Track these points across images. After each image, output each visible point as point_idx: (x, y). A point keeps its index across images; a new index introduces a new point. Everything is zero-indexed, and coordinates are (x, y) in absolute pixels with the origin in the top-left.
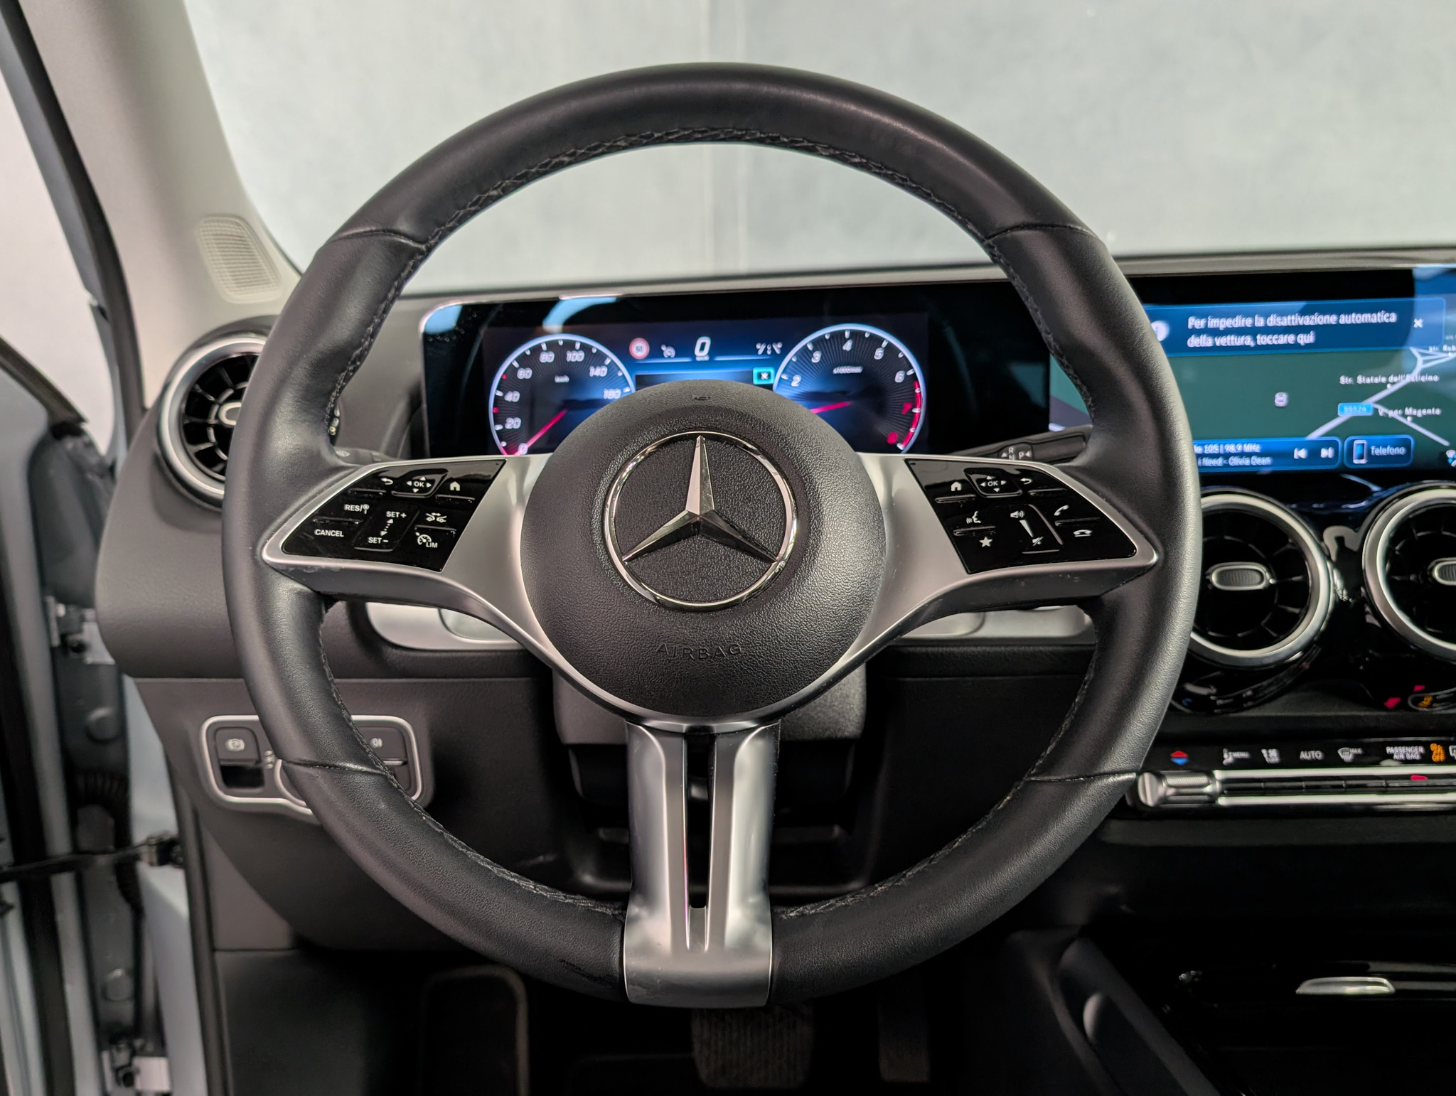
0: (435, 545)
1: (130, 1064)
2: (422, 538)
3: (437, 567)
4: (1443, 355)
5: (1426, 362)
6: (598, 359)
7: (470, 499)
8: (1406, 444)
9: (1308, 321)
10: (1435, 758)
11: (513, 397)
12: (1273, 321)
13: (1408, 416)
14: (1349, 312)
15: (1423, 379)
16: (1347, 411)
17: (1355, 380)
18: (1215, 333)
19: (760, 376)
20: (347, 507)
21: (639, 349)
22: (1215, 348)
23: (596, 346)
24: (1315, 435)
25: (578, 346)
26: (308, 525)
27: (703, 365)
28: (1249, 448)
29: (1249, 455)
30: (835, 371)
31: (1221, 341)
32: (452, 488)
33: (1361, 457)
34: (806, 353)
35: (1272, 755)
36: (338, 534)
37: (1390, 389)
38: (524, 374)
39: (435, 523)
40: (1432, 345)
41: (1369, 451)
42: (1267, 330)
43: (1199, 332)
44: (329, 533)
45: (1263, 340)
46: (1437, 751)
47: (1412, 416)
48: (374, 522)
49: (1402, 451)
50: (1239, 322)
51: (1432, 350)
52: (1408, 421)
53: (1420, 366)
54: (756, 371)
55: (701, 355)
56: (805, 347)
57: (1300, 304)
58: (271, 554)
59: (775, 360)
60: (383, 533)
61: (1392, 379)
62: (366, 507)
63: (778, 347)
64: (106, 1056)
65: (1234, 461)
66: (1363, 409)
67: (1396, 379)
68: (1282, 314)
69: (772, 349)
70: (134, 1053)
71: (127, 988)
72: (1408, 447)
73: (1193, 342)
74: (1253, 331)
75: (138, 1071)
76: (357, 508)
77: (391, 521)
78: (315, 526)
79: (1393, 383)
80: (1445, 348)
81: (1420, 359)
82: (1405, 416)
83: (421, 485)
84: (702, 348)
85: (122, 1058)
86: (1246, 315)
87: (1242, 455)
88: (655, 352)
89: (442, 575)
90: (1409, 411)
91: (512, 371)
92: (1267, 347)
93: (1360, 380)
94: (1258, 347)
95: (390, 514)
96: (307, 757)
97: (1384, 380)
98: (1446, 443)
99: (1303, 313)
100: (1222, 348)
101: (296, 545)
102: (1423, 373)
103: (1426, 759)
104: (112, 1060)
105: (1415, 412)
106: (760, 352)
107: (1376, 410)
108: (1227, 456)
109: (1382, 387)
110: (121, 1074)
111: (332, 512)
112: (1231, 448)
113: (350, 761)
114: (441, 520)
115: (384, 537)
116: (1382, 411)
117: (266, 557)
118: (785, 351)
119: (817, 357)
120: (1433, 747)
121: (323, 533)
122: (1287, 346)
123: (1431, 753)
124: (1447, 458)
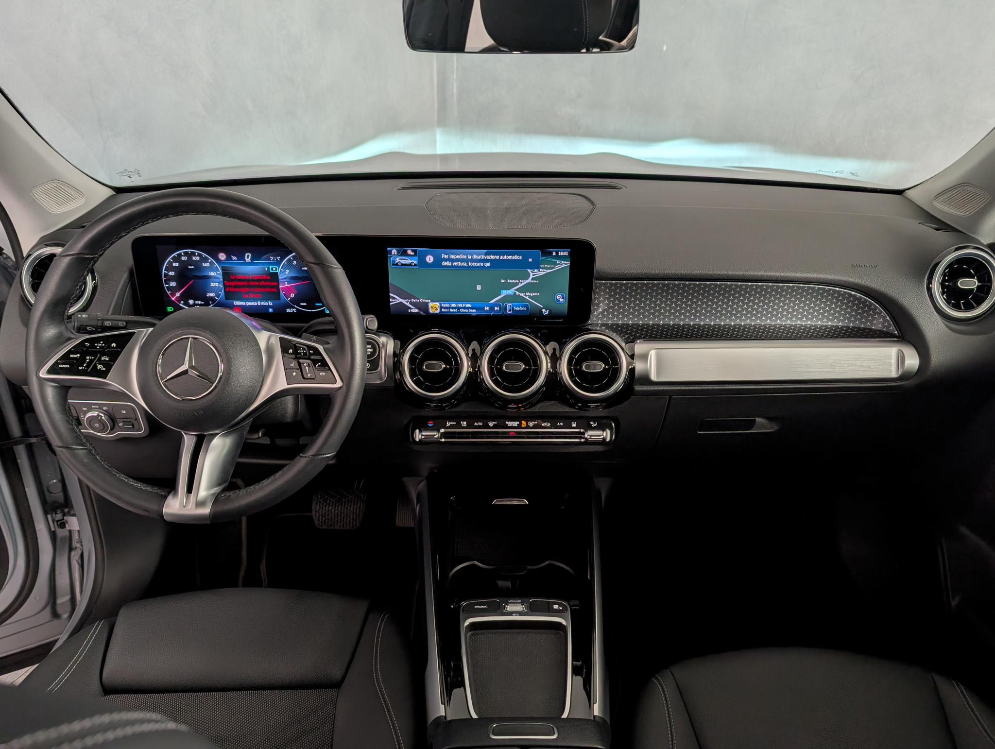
0: (104, 369)
1: (63, 519)
2: (99, 367)
3: (105, 378)
4: (540, 273)
5: (533, 275)
6: (205, 260)
7: (119, 350)
8: (526, 306)
9: (488, 257)
10: (523, 426)
11: (172, 273)
12: (474, 257)
13: (527, 296)
14: (504, 255)
15: (533, 282)
16: (504, 293)
17: (507, 281)
18: (452, 260)
19: (272, 269)
20: (71, 356)
21: (222, 256)
22: (452, 266)
23: (204, 255)
24: (492, 302)
25: (197, 254)
26: (56, 363)
27: (248, 264)
28: (467, 306)
29: (468, 308)
30: (303, 269)
31: (455, 264)
32: (112, 346)
33: (510, 311)
34: (290, 261)
35: (464, 424)
36: (68, 366)
37: (520, 285)
38: (176, 264)
39: (105, 360)
40: (536, 269)
41: (513, 308)
42: (473, 261)
43: (446, 260)
44: (64, 366)
45: (471, 264)
46: (524, 423)
47: (529, 295)
48: (82, 361)
49: (525, 309)
50: (461, 257)
51: (536, 271)
52: (527, 298)
53: (531, 277)
54: (270, 267)
55: (248, 260)
56: (290, 258)
57: (485, 251)
58: (43, 374)
59: (278, 263)
60: (85, 365)
61: (521, 281)
62: (78, 355)
63: (278, 258)
64: (49, 516)
65: (462, 310)
66: (511, 292)
67: (522, 281)
68: (478, 255)
69: (277, 259)
70: (64, 515)
71: (59, 487)
72: (528, 308)
73: (444, 264)
74: (467, 261)
75: (67, 522)
76: (75, 356)
77: (88, 360)
78: (59, 364)
79: (521, 283)
80: (541, 270)
81: (531, 274)
82: (526, 296)
83: (100, 345)
84: (248, 257)
85: (59, 516)
86: (464, 254)
87: (465, 308)
88: (229, 258)
89: (107, 380)
90: (527, 294)
91: (170, 263)
92: (473, 267)
93: (509, 281)
94: (469, 267)
95: (88, 358)
96: (60, 445)
97: (518, 281)
98: (542, 306)
99: (486, 254)
100: (455, 267)
101: (52, 370)
102: (533, 279)
103: (519, 427)
104: (52, 517)
105: (530, 294)
106: (272, 260)
107: (515, 293)
108: (459, 308)
109: (517, 284)
110: (59, 523)
111: (65, 358)
112: (460, 305)
113: (75, 445)
114: (107, 359)
115: (85, 367)
116: (517, 293)
117: (41, 375)
118: (282, 260)
119: (295, 263)
120: (523, 422)
121: (62, 366)
122: (480, 267)
123: (522, 424)
124: (543, 312)
